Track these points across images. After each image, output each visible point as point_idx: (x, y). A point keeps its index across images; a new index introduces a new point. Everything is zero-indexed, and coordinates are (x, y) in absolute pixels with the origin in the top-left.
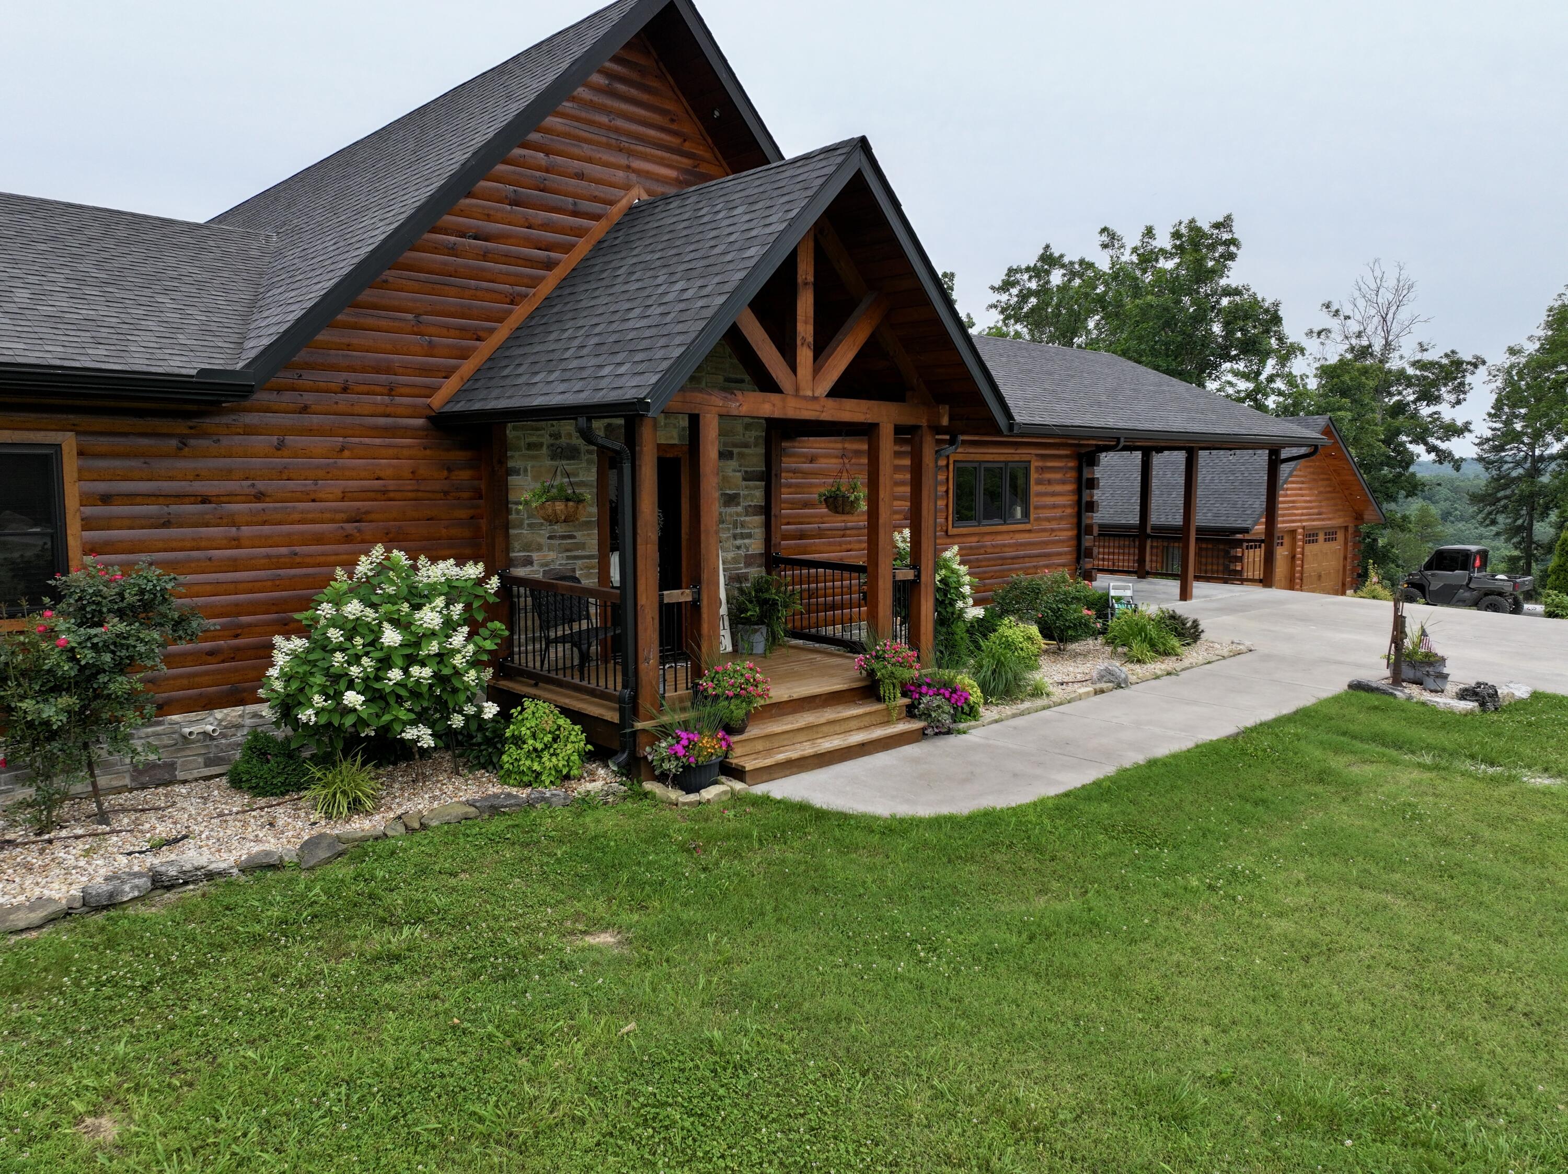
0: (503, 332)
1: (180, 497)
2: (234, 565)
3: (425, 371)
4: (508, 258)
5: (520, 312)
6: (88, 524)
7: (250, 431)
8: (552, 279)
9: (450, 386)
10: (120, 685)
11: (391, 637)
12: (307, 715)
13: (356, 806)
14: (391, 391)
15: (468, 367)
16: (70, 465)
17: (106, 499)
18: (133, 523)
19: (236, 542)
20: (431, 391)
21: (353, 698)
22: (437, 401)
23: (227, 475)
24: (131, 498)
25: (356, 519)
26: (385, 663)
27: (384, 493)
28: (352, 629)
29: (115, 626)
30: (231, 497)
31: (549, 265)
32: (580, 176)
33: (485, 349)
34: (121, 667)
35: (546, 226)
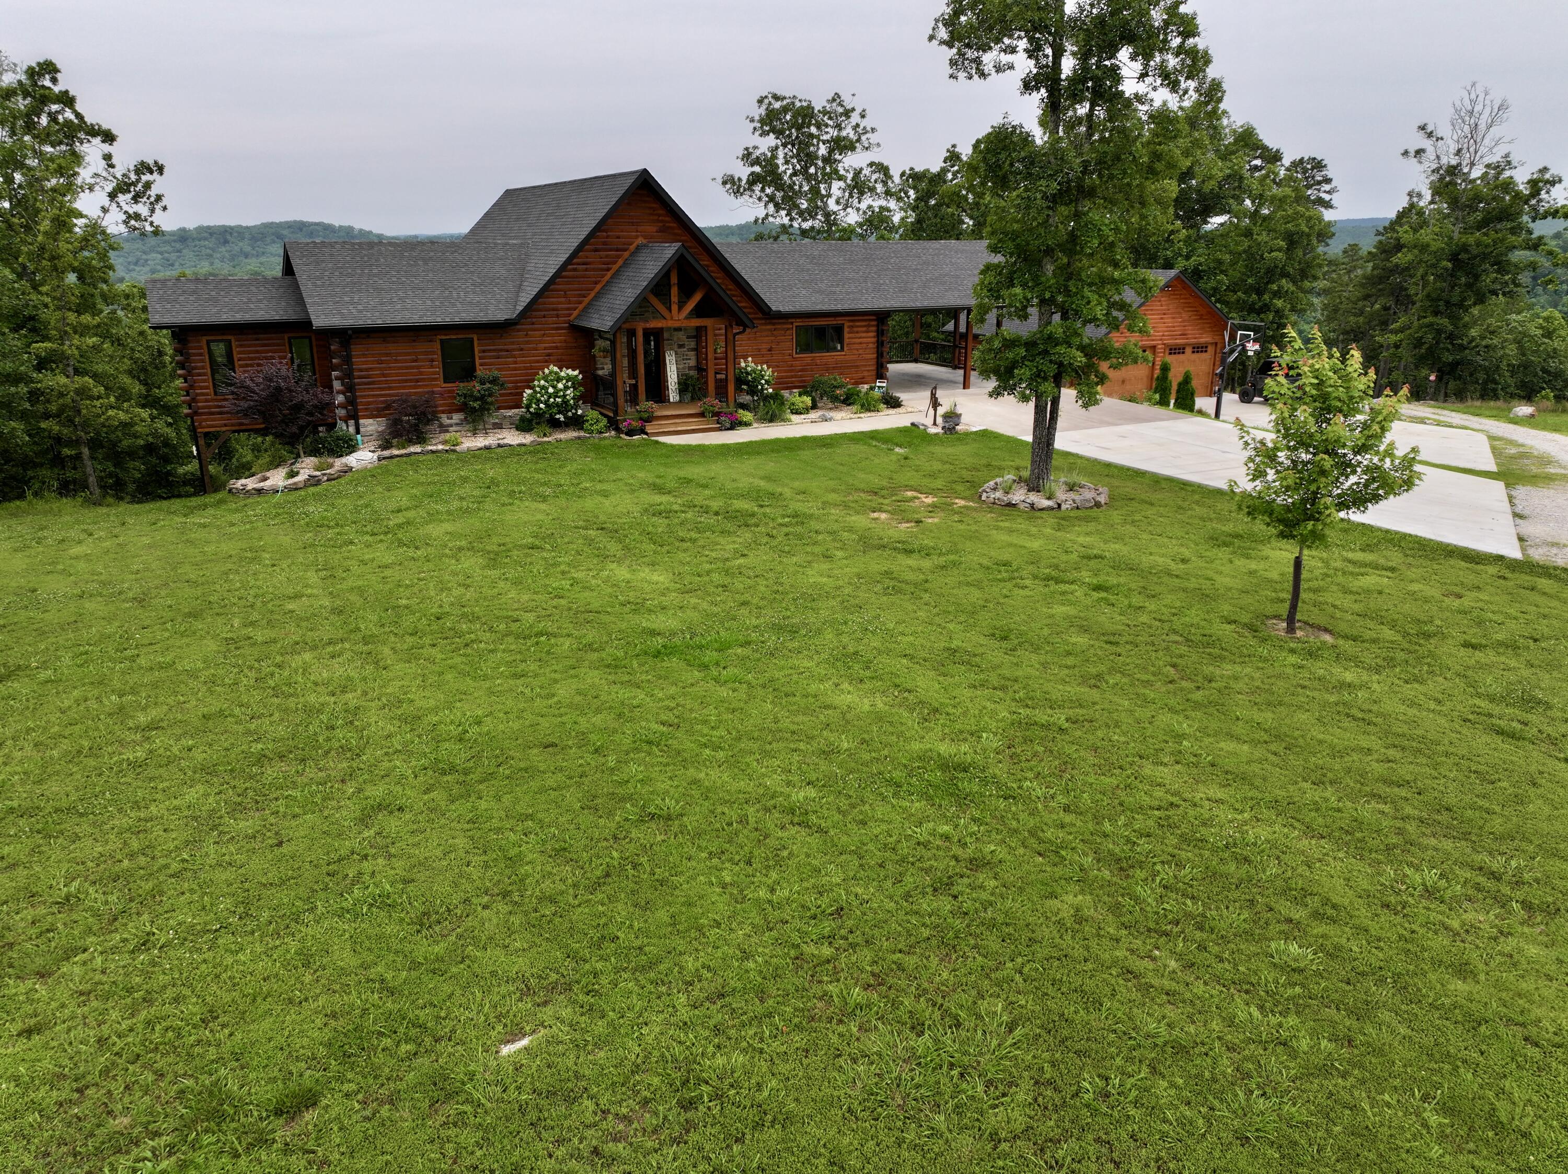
0: (593, 294)
1: (501, 350)
2: (515, 369)
3: (568, 309)
4: (594, 270)
5: (599, 287)
6: (480, 358)
7: (519, 330)
8: (609, 274)
9: (575, 313)
10: (490, 400)
11: (551, 390)
12: (532, 410)
13: (545, 435)
14: (558, 316)
15: (581, 307)
16: (476, 342)
17: (484, 351)
18: (490, 357)
19: (516, 363)
20: (570, 315)
21: (542, 406)
22: (572, 318)
23: (513, 343)
24: (489, 351)
25: (549, 355)
26: (550, 397)
27: (556, 348)
28: (543, 388)
29: (488, 385)
30: (514, 350)
31: (608, 270)
32: (618, 237)
33: (587, 300)
34: (490, 395)
35: (607, 256)
